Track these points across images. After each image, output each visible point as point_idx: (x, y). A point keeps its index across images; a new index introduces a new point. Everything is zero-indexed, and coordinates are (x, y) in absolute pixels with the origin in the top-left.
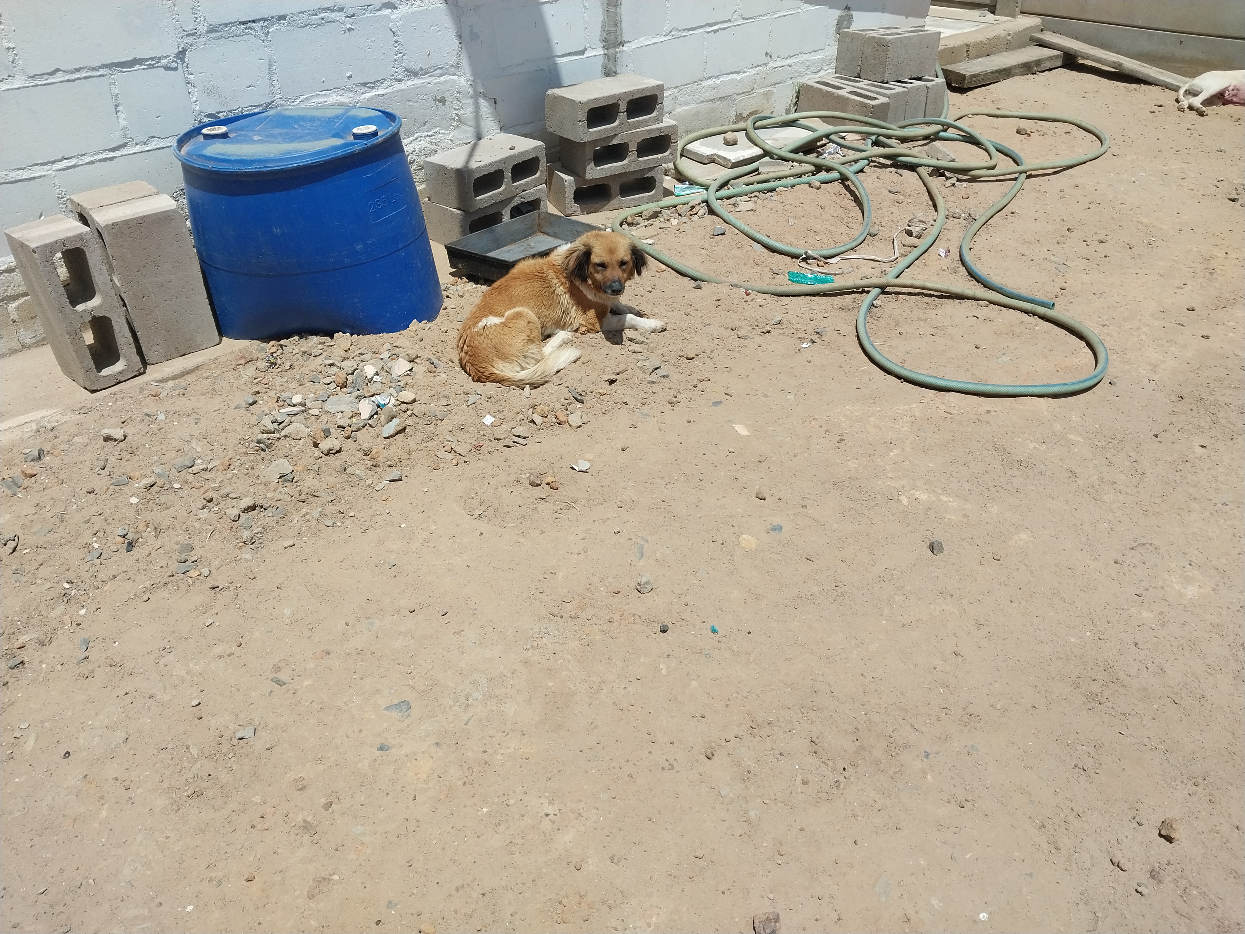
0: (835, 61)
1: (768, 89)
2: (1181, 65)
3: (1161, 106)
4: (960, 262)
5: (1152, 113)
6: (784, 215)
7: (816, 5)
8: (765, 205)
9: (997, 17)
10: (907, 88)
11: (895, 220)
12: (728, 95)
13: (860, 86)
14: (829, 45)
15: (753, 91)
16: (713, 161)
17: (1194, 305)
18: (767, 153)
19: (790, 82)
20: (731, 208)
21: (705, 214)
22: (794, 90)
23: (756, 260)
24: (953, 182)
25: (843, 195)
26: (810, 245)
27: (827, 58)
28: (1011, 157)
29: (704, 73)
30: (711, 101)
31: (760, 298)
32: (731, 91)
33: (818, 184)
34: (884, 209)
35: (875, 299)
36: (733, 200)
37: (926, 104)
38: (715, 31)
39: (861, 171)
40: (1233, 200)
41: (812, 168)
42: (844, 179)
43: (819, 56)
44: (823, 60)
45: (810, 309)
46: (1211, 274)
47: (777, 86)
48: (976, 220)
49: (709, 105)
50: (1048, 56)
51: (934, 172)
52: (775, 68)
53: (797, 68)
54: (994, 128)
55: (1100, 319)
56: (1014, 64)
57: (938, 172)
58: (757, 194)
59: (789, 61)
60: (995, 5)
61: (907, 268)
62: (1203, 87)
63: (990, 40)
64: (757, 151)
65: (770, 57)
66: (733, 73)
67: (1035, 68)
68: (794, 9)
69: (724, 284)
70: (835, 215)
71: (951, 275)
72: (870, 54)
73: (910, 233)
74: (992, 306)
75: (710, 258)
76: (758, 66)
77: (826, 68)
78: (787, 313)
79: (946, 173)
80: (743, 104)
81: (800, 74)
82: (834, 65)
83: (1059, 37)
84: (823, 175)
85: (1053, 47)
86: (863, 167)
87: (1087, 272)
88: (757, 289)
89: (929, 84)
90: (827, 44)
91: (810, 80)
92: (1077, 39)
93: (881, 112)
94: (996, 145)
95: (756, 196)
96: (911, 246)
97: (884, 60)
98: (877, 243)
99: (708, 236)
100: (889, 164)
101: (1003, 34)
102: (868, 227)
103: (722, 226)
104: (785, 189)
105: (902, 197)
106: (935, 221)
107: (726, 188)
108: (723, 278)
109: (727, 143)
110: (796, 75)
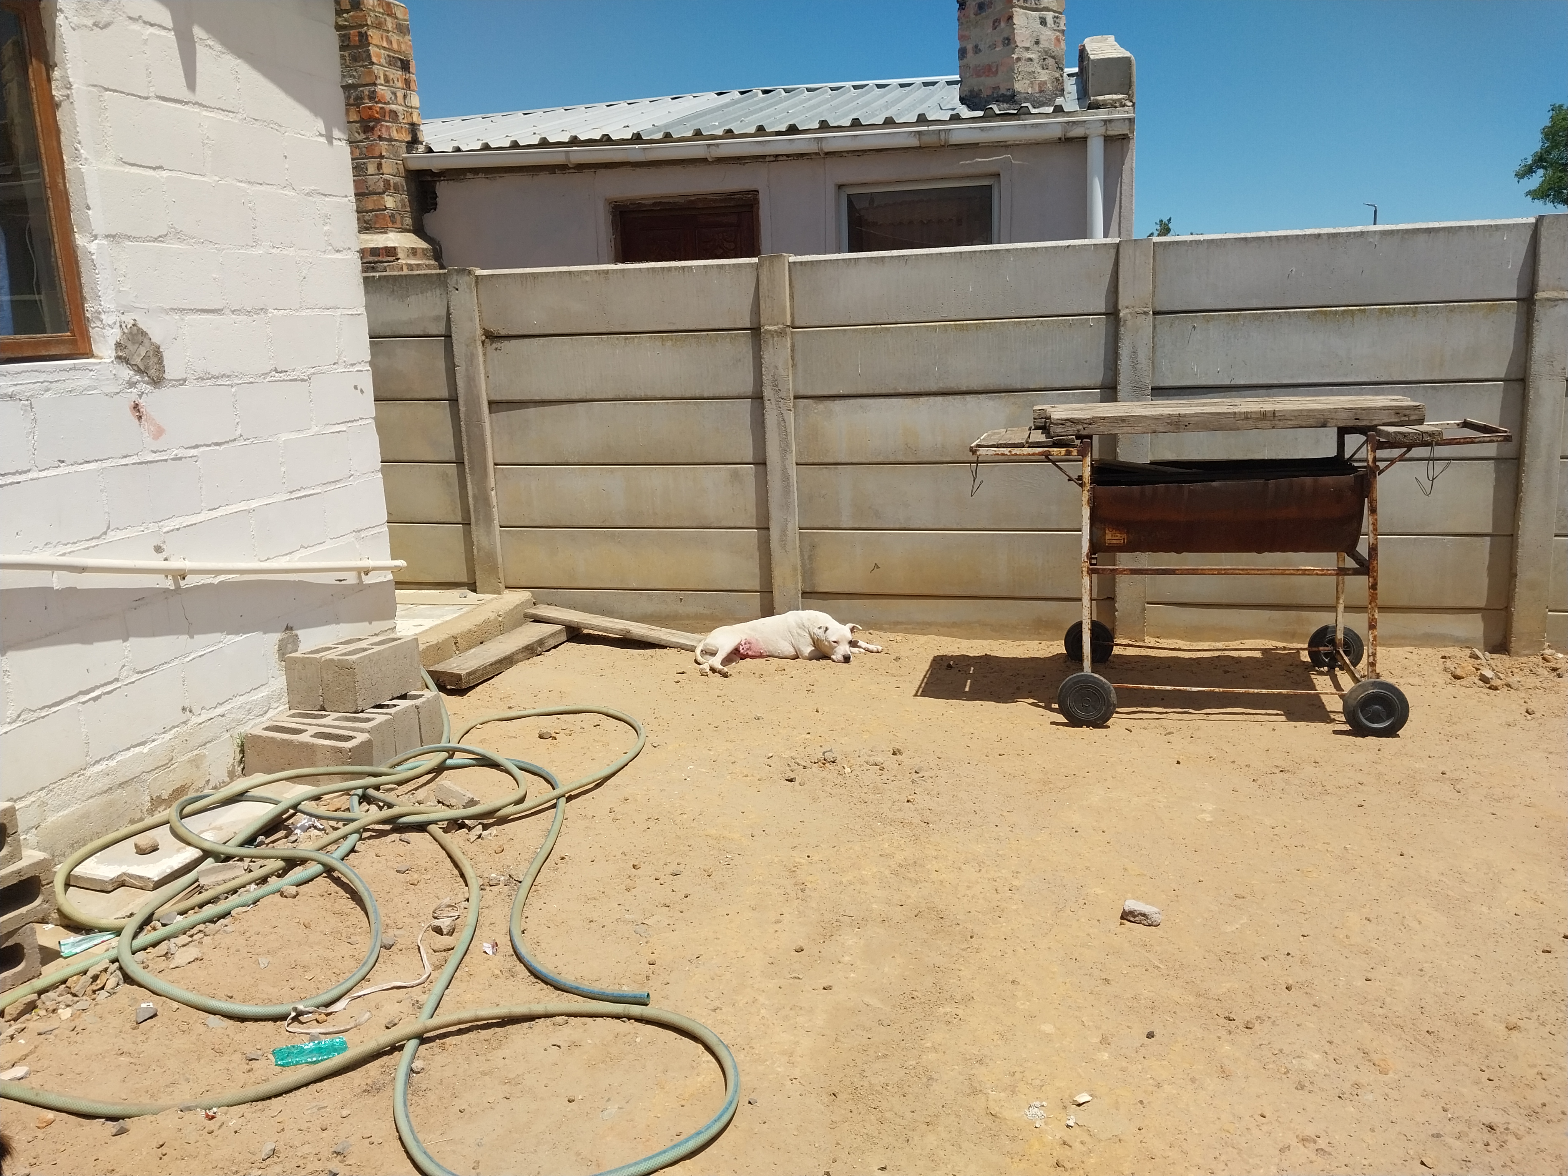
0: (286, 695)
1: (195, 753)
2: (688, 622)
3: (683, 673)
4: (515, 956)
5: (677, 682)
6: (250, 955)
7: (244, 634)
8: (216, 944)
9: (480, 596)
10: (390, 714)
11: (413, 912)
12: (133, 776)
13: (326, 724)
14: (273, 677)
15: (173, 762)
16: (123, 884)
17: (801, 943)
18: (207, 854)
19: (228, 735)
20: (162, 964)
21: (118, 984)
22: (236, 745)
23: (217, 1047)
24: (478, 833)
25: (333, 894)
26: (299, 990)
27: (274, 693)
28: (541, 776)
29: (88, 758)
30: (105, 792)
31: (233, 1118)
32: (137, 771)
33: (293, 890)
34: (395, 899)
35: (413, 1058)
36: (163, 948)
37: (420, 726)
38: (95, 699)
39: (353, 850)
40: (791, 781)
41: (281, 864)
42: (329, 871)
43: (264, 693)
44: (269, 697)
45: (319, 1109)
46: (803, 890)
47: (208, 746)
48: (520, 882)
49: (105, 798)
50: (550, 633)
51: (451, 825)
52: (201, 724)
53: (233, 716)
54: (510, 737)
55: (708, 1001)
56: (514, 650)
57: (456, 824)
58: (201, 927)
59: (220, 710)
60: (475, 583)
61: (447, 988)
62: (717, 646)
63: (480, 625)
64: (192, 854)
65: (190, 711)
66: (135, 746)
67: (539, 649)
68: (214, 645)
69: (167, 1112)
70: (328, 931)
71: (508, 982)
72: (331, 680)
73: (438, 930)
74: (572, 1020)
75: (137, 1067)
76: (174, 727)
77: (276, 705)
78: (283, 1130)
79: (467, 821)
80: (160, 782)
81: (239, 723)
82: (285, 699)
83: (556, 610)
84: (298, 873)
85: (552, 621)
86: (353, 845)
87: (672, 927)
88: (225, 1101)
89: (418, 702)
90: (270, 676)
91: (256, 727)
92: (575, 608)
93: (363, 753)
94: (519, 764)
95: (200, 931)
96: (445, 951)
97: (352, 686)
98: (398, 958)
99: (128, 1026)
100: (389, 828)
101: (493, 616)
102: (379, 937)
103: (148, 1004)
104: (245, 909)
105: (416, 876)
106: (468, 900)
107: (149, 928)
108: (164, 1100)
109: (142, 851)
110: (234, 724)
